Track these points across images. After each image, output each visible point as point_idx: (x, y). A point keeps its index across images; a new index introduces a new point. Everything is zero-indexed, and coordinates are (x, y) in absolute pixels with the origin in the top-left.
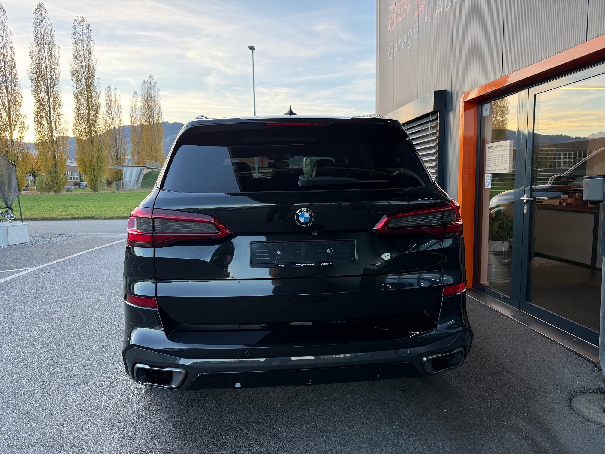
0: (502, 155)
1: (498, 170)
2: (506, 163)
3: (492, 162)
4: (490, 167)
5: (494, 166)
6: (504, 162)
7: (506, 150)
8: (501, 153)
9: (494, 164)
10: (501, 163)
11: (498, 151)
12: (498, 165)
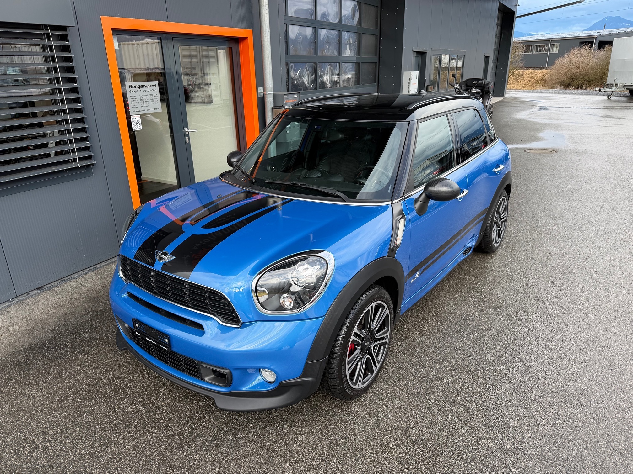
0: (150, 95)
1: (148, 110)
2: (158, 103)
3: (138, 103)
4: (137, 107)
5: (142, 107)
6: (154, 102)
7: (155, 90)
8: (149, 93)
9: (141, 104)
10: (152, 103)
11: (144, 91)
12: (148, 105)
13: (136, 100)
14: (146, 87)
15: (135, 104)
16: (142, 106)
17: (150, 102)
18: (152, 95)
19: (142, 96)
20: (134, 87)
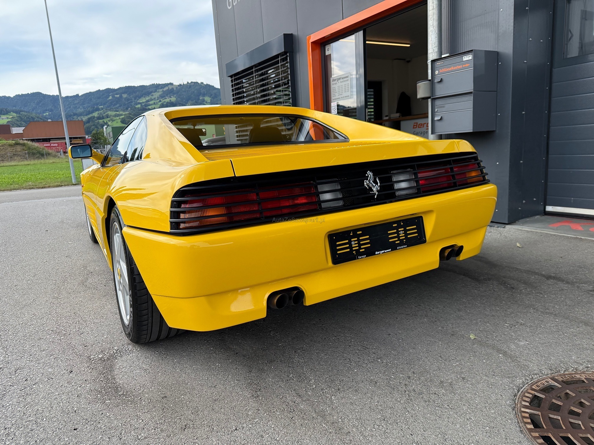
1: (342, 98)
4: (335, 96)
7: (347, 80)
8: (343, 84)
9: (338, 93)
10: (344, 92)
11: (341, 82)
12: (342, 93)
13: (335, 90)
14: (343, 78)
15: (334, 94)
16: (339, 94)
17: (343, 91)
18: (345, 85)
19: (339, 86)
20: (335, 80)
